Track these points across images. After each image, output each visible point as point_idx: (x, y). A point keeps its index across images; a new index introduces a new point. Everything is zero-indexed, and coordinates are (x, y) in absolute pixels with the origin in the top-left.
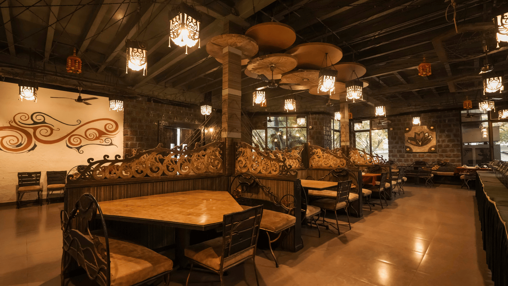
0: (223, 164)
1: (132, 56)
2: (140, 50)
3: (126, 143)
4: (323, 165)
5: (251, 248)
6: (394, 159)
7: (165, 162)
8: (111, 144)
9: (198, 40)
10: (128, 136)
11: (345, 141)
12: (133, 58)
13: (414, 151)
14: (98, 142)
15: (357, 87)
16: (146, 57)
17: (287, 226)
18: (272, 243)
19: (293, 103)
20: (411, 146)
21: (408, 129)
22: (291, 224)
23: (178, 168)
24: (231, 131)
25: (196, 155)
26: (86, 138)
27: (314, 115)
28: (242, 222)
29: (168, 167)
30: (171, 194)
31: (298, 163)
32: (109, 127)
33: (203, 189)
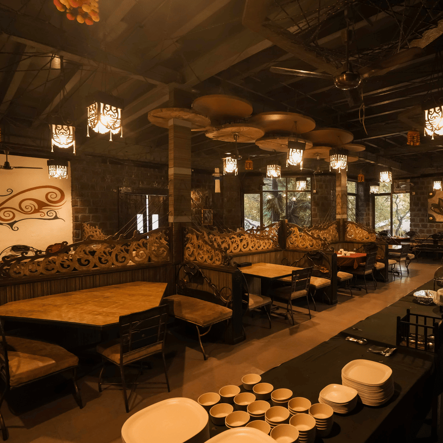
0: (170, 251)
1: (56, 134)
2: (65, 127)
3: (75, 216)
4: (300, 245)
5: (159, 343)
6: (416, 229)
7: (96, 254)
8: (56, 218)
9: (120, 128)
10: (78, 207)
11: (340, 213)
12: (57, 137)
13: (437, 220)
14: (37, 215)
15: (340, 156)
16: (73, 135)
17: (219, 319)
18: (201, 337)
19: (276, 169)
20: (435, 215)
21: (431, 194)
22: (225, 317)
23: (112, 259)
24: (178, 216)
25: (134, 244)
26: (22, 211)
27: (320, 176)
28: (143, 321)
29: (100, 259)
30: (102, 288)
31: (272, 244)
32: (52, 196)
33: (144, 280)
